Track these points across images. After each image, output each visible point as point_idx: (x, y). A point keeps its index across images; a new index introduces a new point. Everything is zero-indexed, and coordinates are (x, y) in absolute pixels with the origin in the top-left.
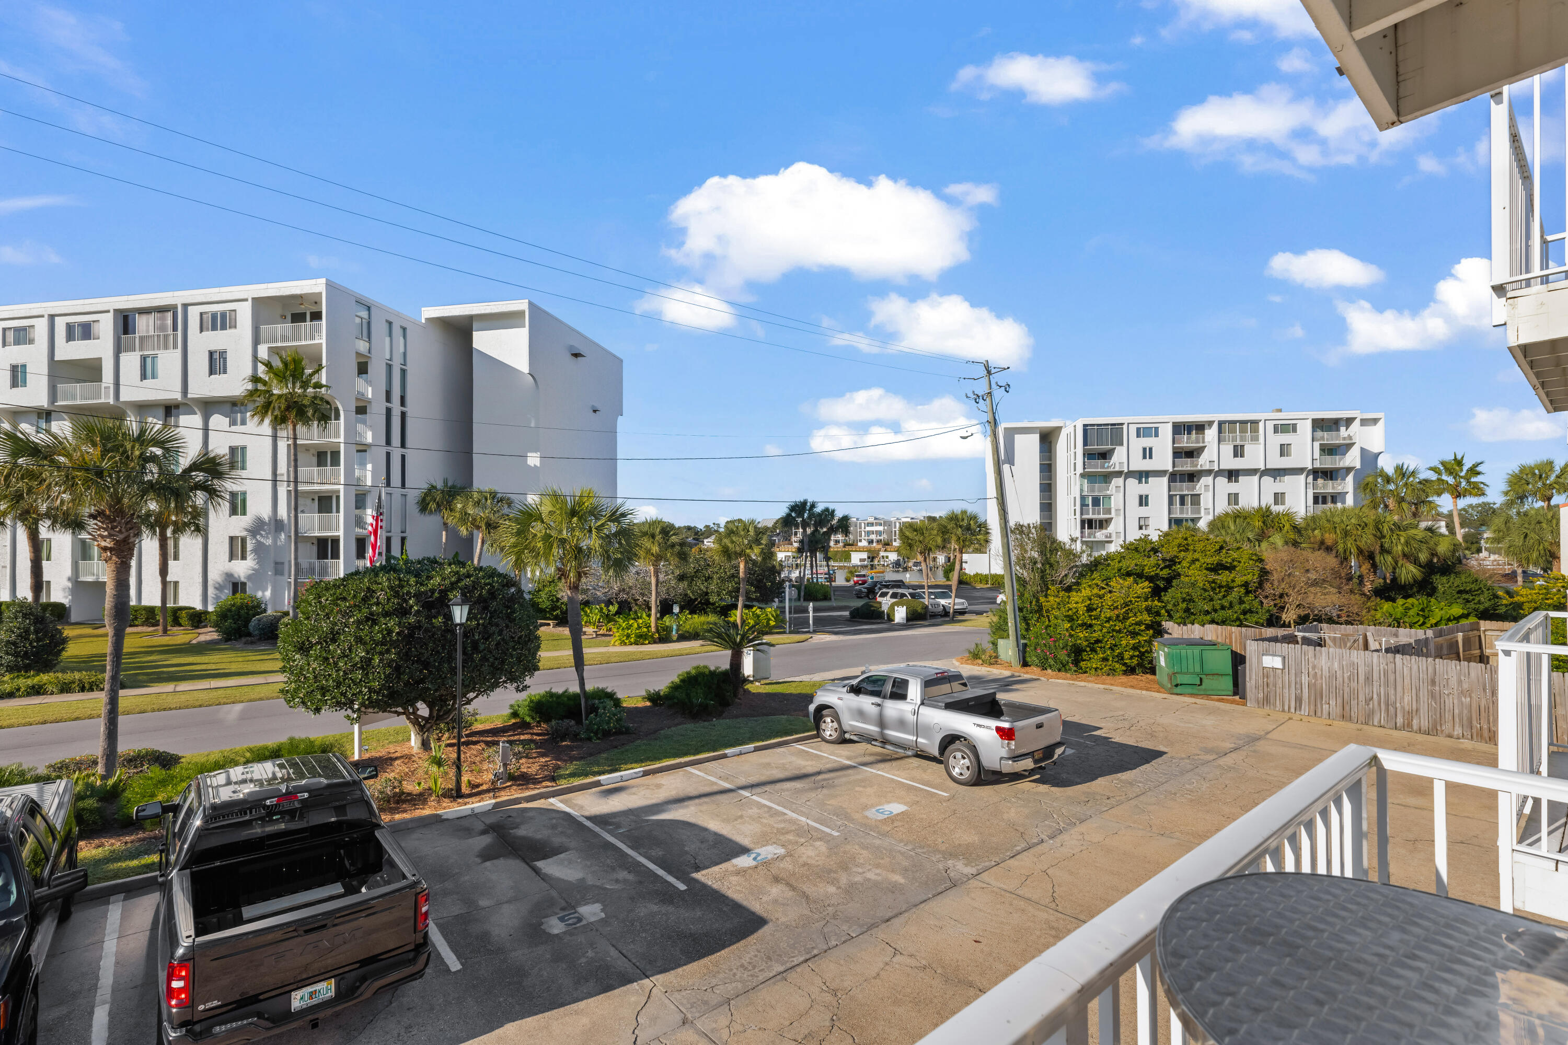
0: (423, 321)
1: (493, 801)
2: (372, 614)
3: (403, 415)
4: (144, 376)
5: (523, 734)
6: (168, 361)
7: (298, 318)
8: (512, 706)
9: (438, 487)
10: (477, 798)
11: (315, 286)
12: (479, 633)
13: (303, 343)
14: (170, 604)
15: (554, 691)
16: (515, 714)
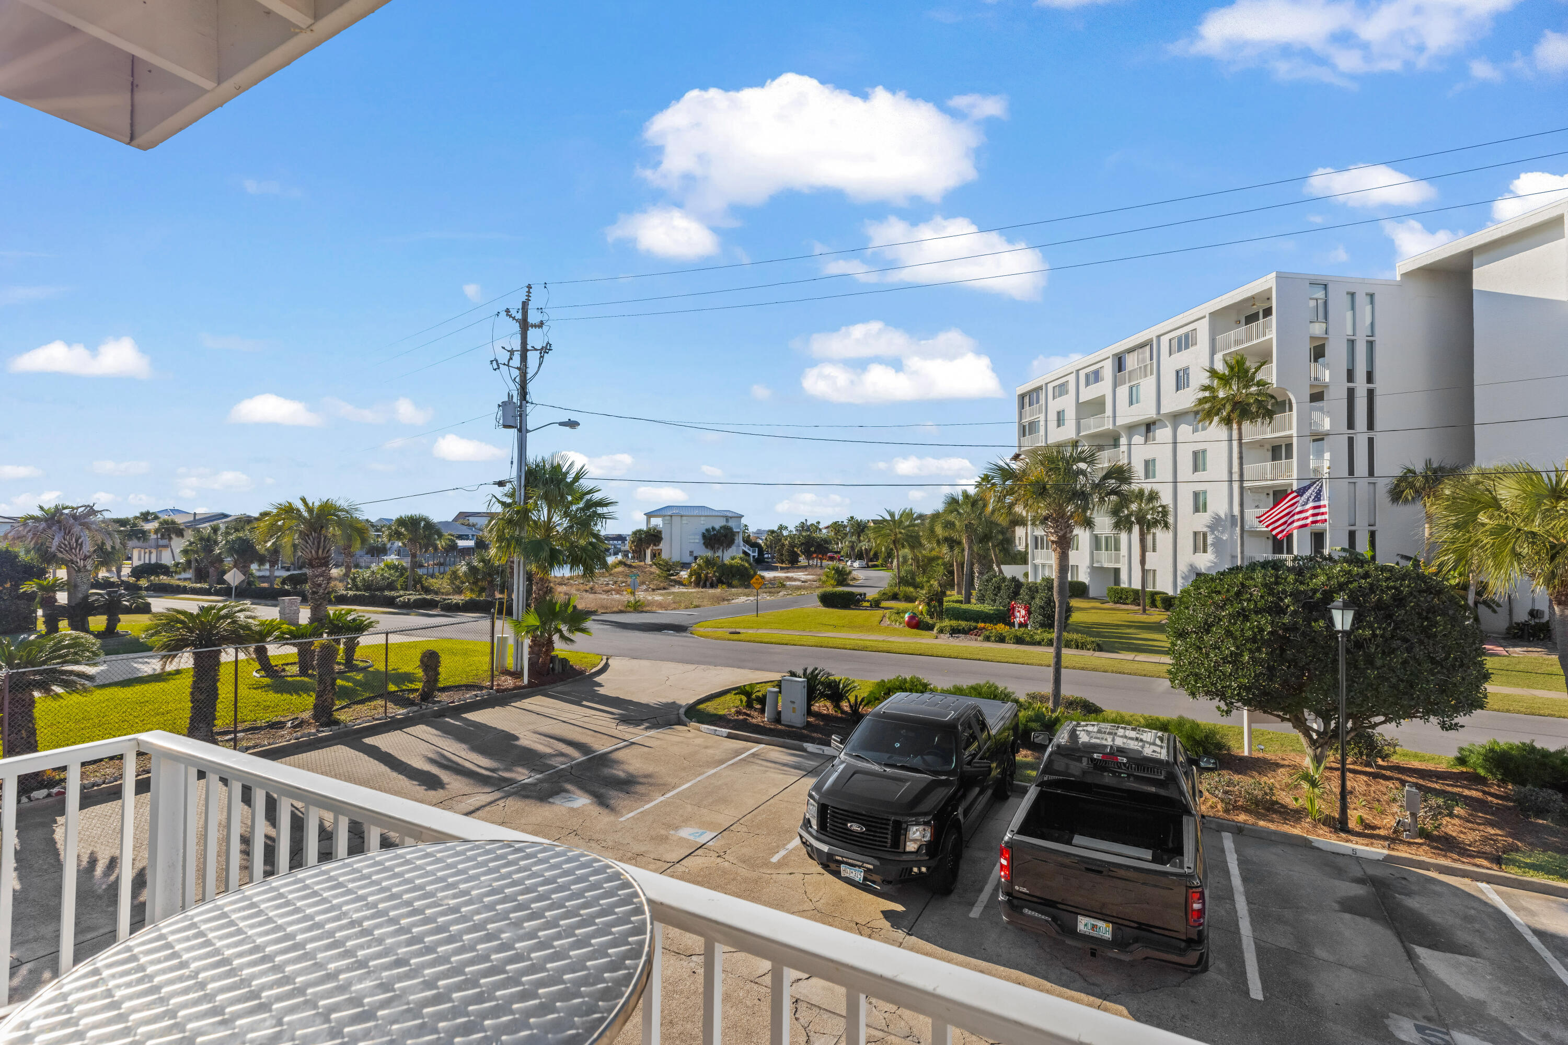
0: (1398, 278)
1: (1386, 852)
2: (1243, 609)
3: (1371, 394)
4: (1131, 403)
5: (1470, 789)
6: (1147, 386)
7: (1251, 318)
8: (1461, 749)
9: (1417, 471)
10: (1366, 841)
11: (1267, 282)
12: (1377, 646)
13: (1255, 342)
14: (1149, 589)
15: (1538, 745)
16: (1462, 761)
